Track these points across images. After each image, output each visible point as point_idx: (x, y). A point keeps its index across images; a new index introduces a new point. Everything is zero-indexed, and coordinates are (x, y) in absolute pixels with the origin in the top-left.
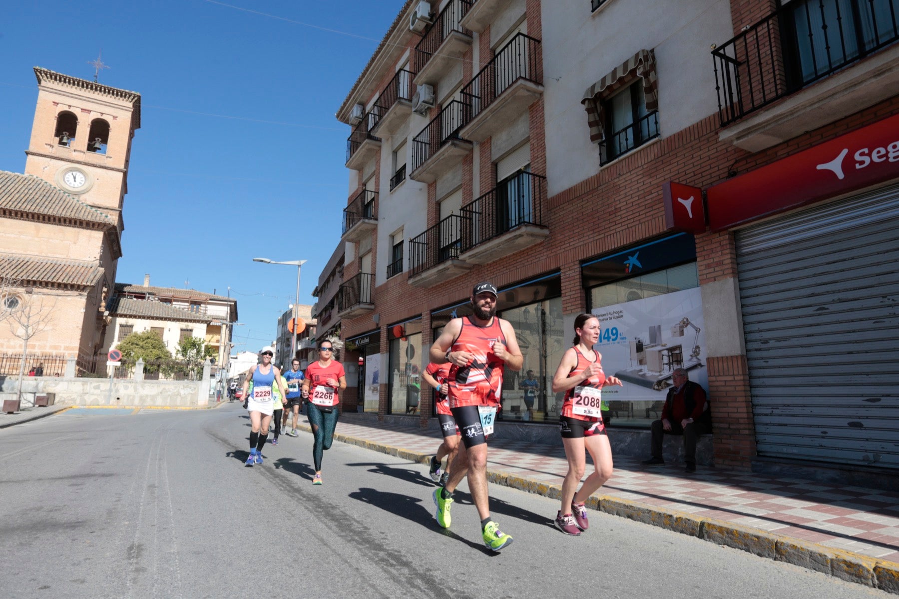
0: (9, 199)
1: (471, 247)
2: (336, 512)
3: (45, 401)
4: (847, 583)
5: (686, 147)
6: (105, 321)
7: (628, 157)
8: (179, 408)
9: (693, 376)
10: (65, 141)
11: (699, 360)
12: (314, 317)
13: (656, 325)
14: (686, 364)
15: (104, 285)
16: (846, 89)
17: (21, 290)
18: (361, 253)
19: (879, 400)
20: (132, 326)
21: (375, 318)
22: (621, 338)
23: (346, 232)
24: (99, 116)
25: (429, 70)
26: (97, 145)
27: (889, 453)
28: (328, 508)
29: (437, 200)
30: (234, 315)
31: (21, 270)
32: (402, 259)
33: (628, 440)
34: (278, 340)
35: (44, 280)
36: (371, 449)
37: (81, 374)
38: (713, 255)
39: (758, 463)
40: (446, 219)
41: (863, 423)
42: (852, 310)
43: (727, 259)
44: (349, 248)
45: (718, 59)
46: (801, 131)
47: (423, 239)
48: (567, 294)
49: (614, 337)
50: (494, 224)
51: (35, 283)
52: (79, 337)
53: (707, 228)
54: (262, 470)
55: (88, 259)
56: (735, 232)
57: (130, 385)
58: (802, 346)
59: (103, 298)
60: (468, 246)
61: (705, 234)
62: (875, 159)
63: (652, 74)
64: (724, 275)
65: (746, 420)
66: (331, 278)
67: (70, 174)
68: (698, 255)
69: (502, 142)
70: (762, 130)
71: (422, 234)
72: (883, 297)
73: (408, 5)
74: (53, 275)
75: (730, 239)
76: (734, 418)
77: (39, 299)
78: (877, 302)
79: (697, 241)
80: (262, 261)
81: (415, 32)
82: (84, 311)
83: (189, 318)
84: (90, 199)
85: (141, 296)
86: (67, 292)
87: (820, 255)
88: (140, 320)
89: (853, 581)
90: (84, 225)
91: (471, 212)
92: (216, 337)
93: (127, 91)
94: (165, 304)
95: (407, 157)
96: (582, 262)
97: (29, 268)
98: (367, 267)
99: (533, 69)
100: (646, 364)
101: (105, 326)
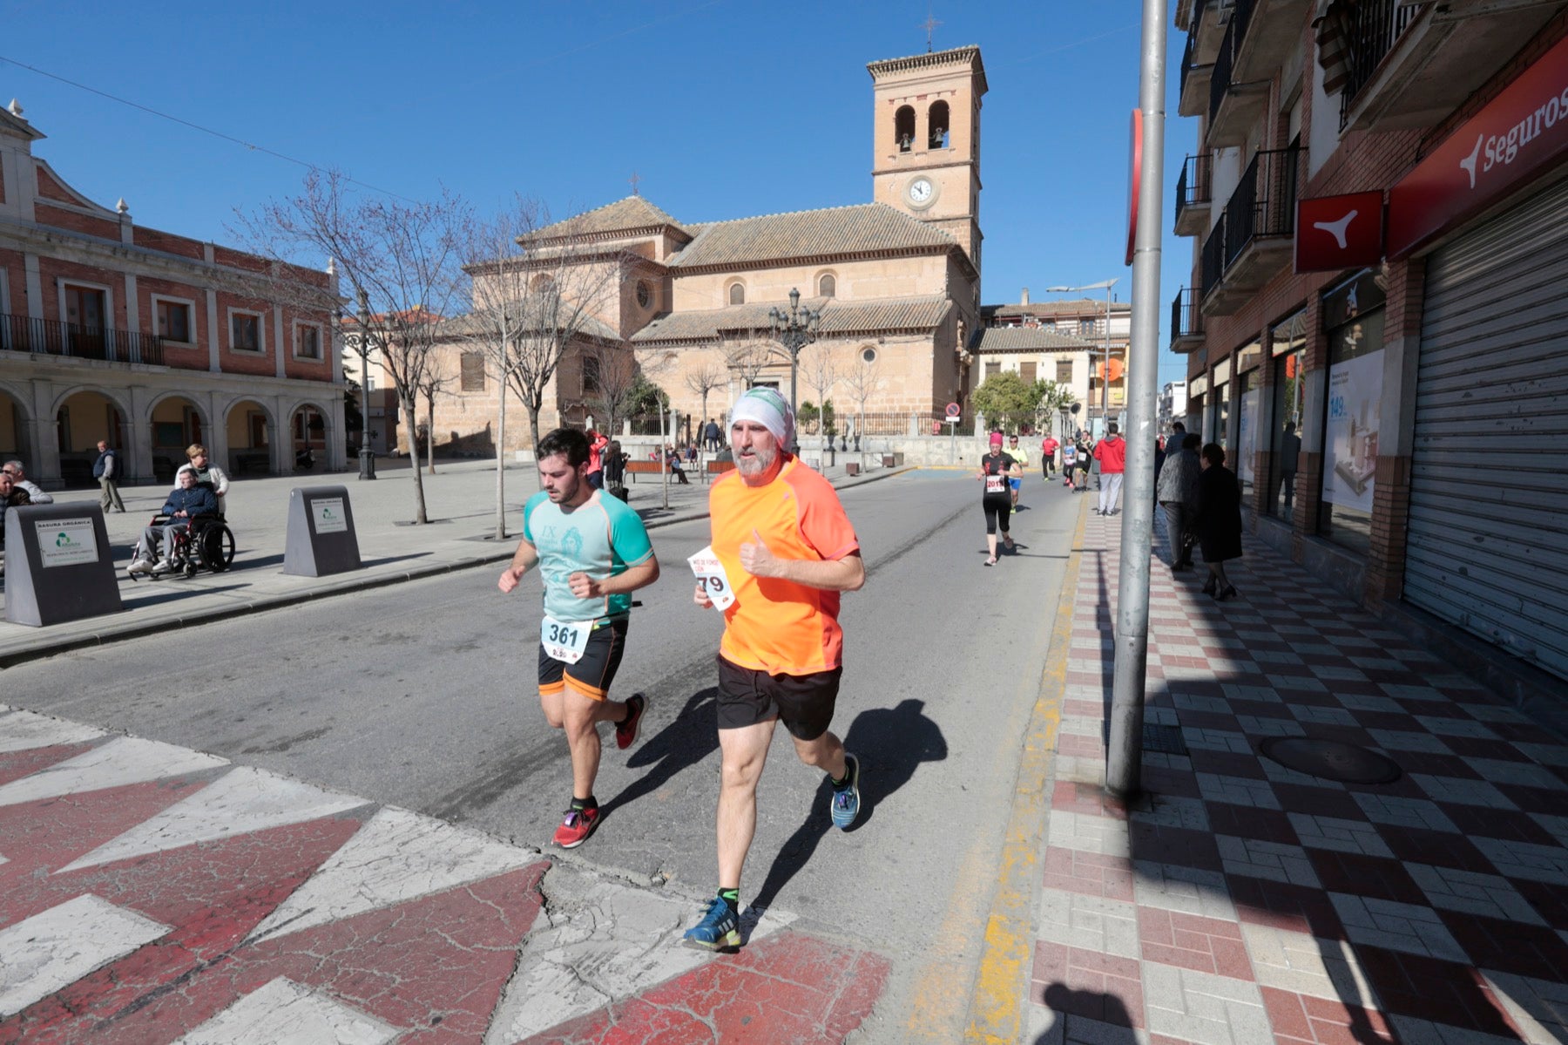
3: (892, 461)
6: (963, 362)
10: (906, 146)
13: (1366, 397)
15: (959, 319)
17: (874, 341)
19: (1483, 540)
20: (998, 364)
22: (1344, 413)
24: (936, 98)
26: (939, 139)
31: (873, 318)
35: (893, 326)
38: (1395, 298)
41: (1468, 570)
43: (1403, 305)
49: (1339, 410)
51: (885, 332)
52: (931, 387)
55: (935, 292)
56: (1429, 257)
57: (971, 443)
58: (1449, 450)
59: (958, 335)
62: (1498, 156)
64: (1400, 331)
67: (913, 189)
68: (1387, 295)
74: (900, 319)
77: (889, 350)
80: (1059, 290)
82: (932, 356)
83: (1067, 346)
84: (937, 212)
85: (1017, 320)
86: (914, 337)
88: (1007, 355)
90: (927, 252)
93: (963, 48)
94: (1046, 326)
97: (880, 314)
100: (1354, 454)
101: (967, 368)
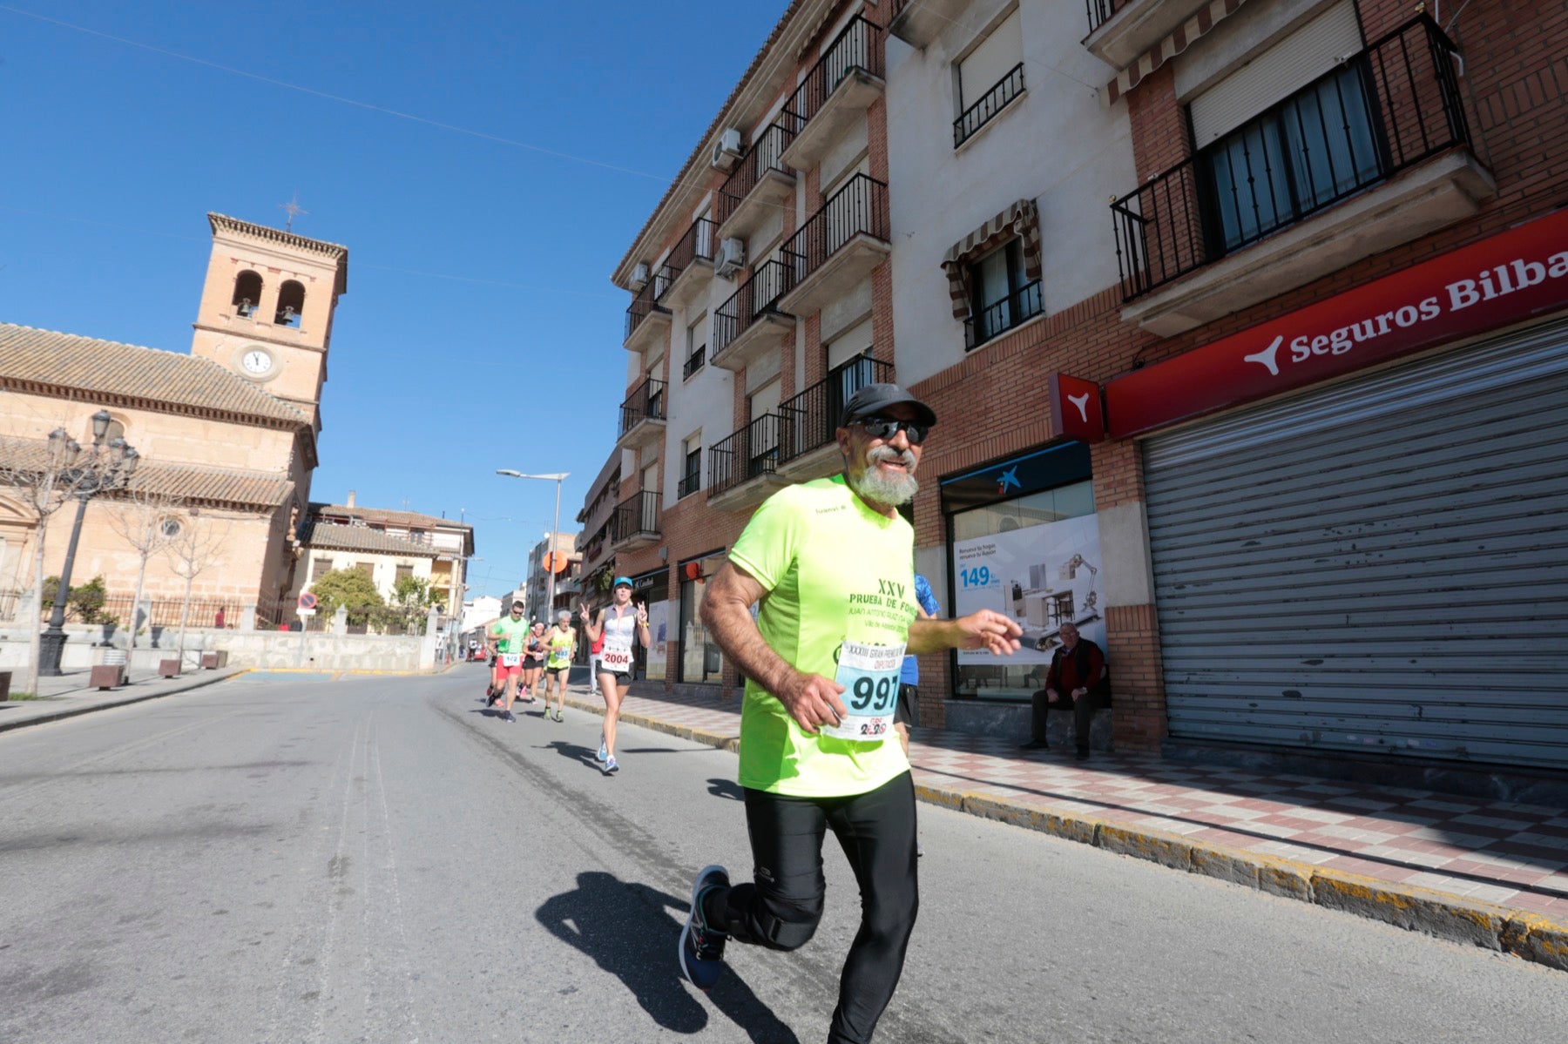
0: (171, 388)
1: (792, 458)
2: (610, 815)
3: (213, 661)
4: (1277, 899)
5: (1078, 328)
6: (294, 554)
7: (1002, 340)
8: (394, 673)
9: (1086, 632)
10: (245, 310)
11: (1095, 610)
12: (579, 550)
13: (1040, 564)
14: (1079, 615)
15: (294, 505)
16: (1279, 260)
17: (184, 511)
18: (643, 465)
19: (1321, 662)
20: (330, 561)
21: (661, 553)
22: (993, 582)
23: (623, 436)
24: (292, 277)
25: (737, 220)
26: (288, 316)
27: (1331, 730)
28: (598, 809)
29: (748, 392)
30: (469, 547)
31: (184, 484)
32: (699, 472)
33: (1002, 717)
34: (529, 582)
35: (215, 497)
36: (656, 729)
37: (262, 625)
38: (1114, 472)
39: (1170, 747)
40: (759, 419)
41: (1301, 692)
42: (1289, 545)
43: (1132, 477)
44: (628, 458)
45: (1118, 215)
46: (1224, 311)
47: (728, 446)
48: (922, 522)
49: (983, 580)
50: (825, 427)
51: (201, 501)
52: (259, 575)
53: (1106, 435)
54: (509, 757)
55: (272, 470)
56: (1142, 441)
57: (327, 641)
58: (1226, 592)
59: (292, 522)
60: (788, 456)
61: (1103, 444)
62: (1317, 351)
63: (1034, 231)
64: (1127, 497)
65: (1154, 689)
66: (603, 497)
67: (251, 354)
68: (1094, 471)
69: (834, 318)
70: (1175, 309)
71: (726, 439)
72: (1327, 529)
73: (710, 134)
74: (226, 491)
75: (1135, 450)
76: (1141, 687)
77: (207, 524)
78: (1319, 534)
79: (1093, 453)
80: (508, 474)
81: (719, 169)
82: (266, 540)
83: (409, 550)
84: (276, 388)
85: (343, 520)
86: (244, 514)
87: (1249, 473)
88: (341, 553)
89: (1285, 895)
90: (269, 424)
91: (793, 410)
92: (446, 576)
93: (330, 243)
94: (376, 531)
95: (707, 335)
96: (942, 478)
97: (195, 481)
98: (651, 483)
99: (877, 221)
100: (1025, 615)
101: (294, 561)
